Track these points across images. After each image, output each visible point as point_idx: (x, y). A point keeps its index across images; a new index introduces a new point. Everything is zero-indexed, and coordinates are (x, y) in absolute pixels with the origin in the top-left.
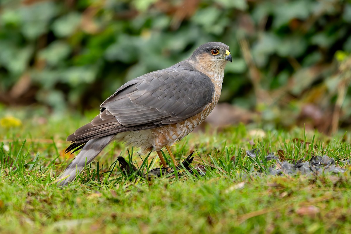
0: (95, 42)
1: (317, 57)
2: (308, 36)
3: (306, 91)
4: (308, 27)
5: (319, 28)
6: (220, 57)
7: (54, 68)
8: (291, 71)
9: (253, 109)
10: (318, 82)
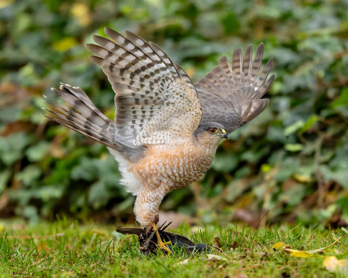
0: (61, 165)
1: (246, 171)
2: (238, 154)
3: (237, 199)
4: (238, 147)
5: (247, 147)
6: (217, 135)
7: (28, 188)
8: (225, 183)
9: (194, 215)
10: (248, 190)
